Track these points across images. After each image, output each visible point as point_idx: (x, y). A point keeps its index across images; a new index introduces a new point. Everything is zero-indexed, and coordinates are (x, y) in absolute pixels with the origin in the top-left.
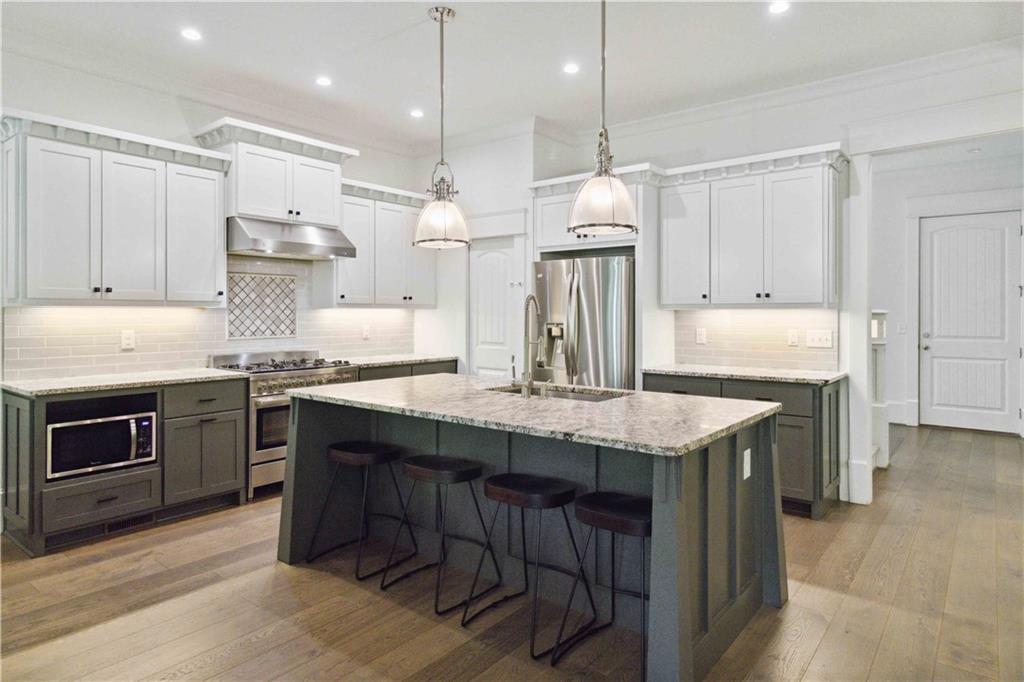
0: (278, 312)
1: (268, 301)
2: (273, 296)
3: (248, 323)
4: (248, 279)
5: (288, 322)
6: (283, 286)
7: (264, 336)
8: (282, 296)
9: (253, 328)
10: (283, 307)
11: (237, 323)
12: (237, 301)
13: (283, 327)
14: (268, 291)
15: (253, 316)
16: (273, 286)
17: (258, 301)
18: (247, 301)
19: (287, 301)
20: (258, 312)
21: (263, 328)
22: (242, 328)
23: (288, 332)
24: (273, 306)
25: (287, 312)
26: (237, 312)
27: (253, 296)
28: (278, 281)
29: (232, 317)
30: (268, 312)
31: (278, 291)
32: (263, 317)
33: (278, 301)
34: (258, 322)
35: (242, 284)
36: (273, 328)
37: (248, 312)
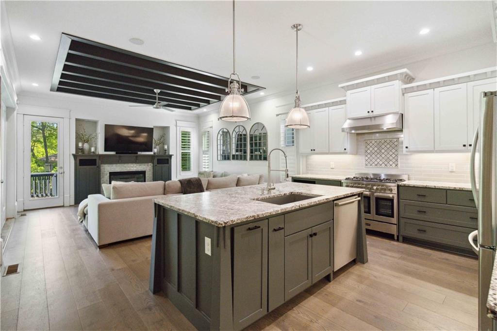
0: (388, 156)
1: (383, 151)
2: (386, 148)
3: (374, 160)
4: (373, 142)
5: (394, 160)
6: (391, 144)
7: (381, 166)
8: (391, 148)
9: (376, 163)
10: (391, 153)
11: (369, 160)
12: (369, 151)
13: (391, 163)
14: (383, 146)
15: (376, 158)
16: (386, 144)
17: (378, 151)
18: (373, 151)
19: (393, 151)
20: (378, 156)
21: (381, 163)
22: (371, 163)
23: (394, 165)
24: (386, 153)
25: (394, 156)
26: (369, 156)
27: (376, 149)
28: (388, 142)
29: (367, 158)
30: (383, 156)
31: (388, 146)
32: (381, 158)
33: (388, 151)
34: (378, 160)
35: (371, 144)
36: (386, 163)
37: (373, 156)
